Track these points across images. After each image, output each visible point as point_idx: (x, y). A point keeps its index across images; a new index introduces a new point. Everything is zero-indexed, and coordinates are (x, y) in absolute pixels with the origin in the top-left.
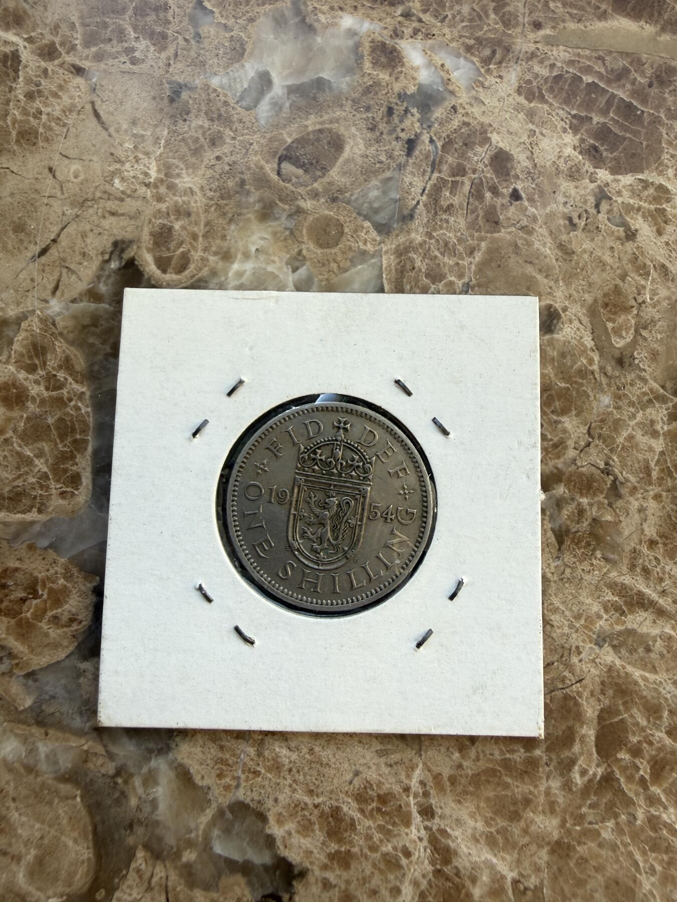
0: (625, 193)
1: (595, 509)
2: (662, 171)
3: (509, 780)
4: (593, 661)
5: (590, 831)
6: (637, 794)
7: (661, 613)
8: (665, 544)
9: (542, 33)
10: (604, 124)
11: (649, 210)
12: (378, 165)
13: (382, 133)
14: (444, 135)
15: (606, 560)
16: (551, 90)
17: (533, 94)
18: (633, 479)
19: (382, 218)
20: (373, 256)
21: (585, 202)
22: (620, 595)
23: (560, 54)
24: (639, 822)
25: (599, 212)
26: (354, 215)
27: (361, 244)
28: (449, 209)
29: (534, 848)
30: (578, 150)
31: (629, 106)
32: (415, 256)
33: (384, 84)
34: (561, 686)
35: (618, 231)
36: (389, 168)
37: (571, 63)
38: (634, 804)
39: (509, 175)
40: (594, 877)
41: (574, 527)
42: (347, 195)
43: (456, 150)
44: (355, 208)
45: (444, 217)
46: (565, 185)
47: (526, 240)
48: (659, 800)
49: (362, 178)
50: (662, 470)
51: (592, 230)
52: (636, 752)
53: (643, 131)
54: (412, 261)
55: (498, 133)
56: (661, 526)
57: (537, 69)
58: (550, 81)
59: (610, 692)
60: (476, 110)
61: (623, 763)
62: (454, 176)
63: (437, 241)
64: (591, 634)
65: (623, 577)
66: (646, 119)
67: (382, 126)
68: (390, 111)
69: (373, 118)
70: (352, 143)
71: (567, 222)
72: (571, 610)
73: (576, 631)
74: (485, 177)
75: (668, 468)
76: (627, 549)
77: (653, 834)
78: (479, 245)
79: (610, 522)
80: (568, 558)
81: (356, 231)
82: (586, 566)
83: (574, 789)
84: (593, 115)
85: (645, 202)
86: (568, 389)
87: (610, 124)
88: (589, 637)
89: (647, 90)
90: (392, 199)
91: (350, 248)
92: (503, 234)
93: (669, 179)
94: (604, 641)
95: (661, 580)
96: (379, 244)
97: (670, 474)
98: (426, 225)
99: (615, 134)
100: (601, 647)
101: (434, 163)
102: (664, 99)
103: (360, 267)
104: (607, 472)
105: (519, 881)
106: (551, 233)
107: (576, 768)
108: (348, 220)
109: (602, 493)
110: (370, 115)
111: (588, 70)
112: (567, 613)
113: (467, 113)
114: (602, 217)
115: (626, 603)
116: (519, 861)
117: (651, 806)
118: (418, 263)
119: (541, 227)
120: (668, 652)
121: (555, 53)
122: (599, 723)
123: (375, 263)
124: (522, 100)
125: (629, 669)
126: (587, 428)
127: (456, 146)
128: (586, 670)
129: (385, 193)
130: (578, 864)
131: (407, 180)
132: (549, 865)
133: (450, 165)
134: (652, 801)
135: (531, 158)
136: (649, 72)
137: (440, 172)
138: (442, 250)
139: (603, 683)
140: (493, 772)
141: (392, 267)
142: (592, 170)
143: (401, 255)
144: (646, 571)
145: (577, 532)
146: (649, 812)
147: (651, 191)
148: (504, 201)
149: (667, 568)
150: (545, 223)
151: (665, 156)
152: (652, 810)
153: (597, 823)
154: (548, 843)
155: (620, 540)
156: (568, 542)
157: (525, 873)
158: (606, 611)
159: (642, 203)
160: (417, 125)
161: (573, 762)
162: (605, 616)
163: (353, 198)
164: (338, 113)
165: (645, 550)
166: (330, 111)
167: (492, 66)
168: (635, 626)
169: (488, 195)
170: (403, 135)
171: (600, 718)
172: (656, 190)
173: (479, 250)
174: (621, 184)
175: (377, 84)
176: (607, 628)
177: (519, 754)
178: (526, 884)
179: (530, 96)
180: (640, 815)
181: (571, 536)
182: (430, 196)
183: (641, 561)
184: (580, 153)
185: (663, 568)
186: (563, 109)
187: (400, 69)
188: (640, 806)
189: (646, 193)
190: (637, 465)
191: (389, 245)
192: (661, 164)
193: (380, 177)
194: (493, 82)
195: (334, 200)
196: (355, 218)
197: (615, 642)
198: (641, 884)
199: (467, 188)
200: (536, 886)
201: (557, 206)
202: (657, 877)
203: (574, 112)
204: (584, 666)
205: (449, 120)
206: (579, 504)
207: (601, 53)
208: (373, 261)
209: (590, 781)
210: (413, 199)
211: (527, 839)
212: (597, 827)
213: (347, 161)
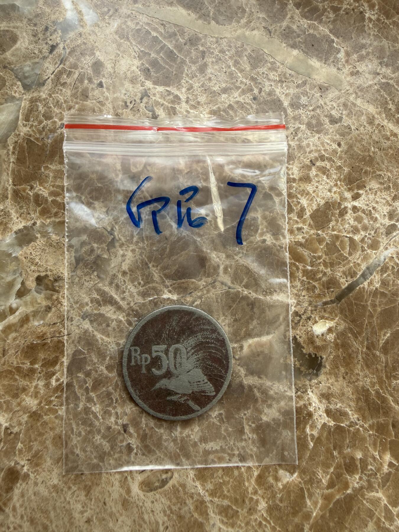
0: (158, 95)
1: (100, 250)
2: (179, 88)
3: (17, 377)
4: (78, 326)
5: (53, 409)
6: (82, 395)
7: (119, 308)
8: (131, 275)
9: (136, 5)
10: (156, 59)
11: (167, 107)
12: (32, 55)
13: (39, 39)
14: (71, 47)
15: (99, 277)
16: (134, 35)
17: (123, 35)
18: (123, 239)
19: (28, 81)
20: (18, 100)
21: (136, 95)
22: (101, 295)
23: (143, 19)
24: (79, 409)
25: (141, 102)
26: (13, 77)
27: (13, 92)
28: (64, 84)
29: (21, 413)
30: (139, 68)
31: (172, 52)
32: (40, 105)
33: (47, 14)
34: (58, 335)
35: (149, 114)
36: (38, 57)
37: (148, 24)
38: (79, 400)
39: (99, 73)
40: (49, 433)
41: (87, 258)
42: (12, 66)
43: (76, 55)
44: (15, 74)
45: (60, 88)
46: (128, 85)
47: (100, 108)
48: (93, 399)
49: (22, 59)
50: (139, 238)
51: (135, 110)
52: (88, 374)
53: (176, 66)
54: (37, 106)
55: (100, 52)
56: (131, 265)
57: (129, 23)
58: (134, 31)
59: (83, 343)
60: (92, 38)
61: (79, 379)
62: (71, 68)
63: (53, 99)
64: (81, 312)
65: (105, 287)
66: (179, 60)
67: (40, 36)
68: (47, 29)
69: (37, 30)
70: (22, 41)
71: (123, 104)
72: (73, 298)
73: (73, 310)
74: (87, 72)
75: (143, 237)
76: (111, 273)
77: (85, 417)
78: (74, 106)
79: (106, 259)
80: (79, 272)
81: (12, 85)
82: (87, 278)
83: (51, 387)
84: (152, 53)
85: (167, 102)
86: (102, 187)
87: (159, 60)
88: (80, 313)
89: (183, 46)
90: (35, 73)
91: (7, 93)
92: (89, 103)
93: (182, 93)
94: (87, 317)
95: (124, 292)
96: (23, 94)
97: (143, 240)
98: (50, 90)
99: (161, 65)
100: (84, 320)
101: (62, 59)
102: (191, 52)
103: (9, 104)
104: (111, 233)
105: (9, 428)
106: (114, 107)
107: (55, 377)
108: (9, 79)
109: (105, 243)
110: (35, 28)
111: (155, 29)
112: (71, 300)
113: (86, 38)
114: (143, 105)
115: (103, 300)
116: (11, 419)
117: (88, 402)
118: (40, 108)
119: (109, 103)
120: (118, 328)
121: (141, 17)
122: (73, 357)
123: (17, 104)
124: (117, 37)
125: (96, 333)
126: (106, 209)
127: (76, 53)
128: (73, 330)
129: (33, 69)
130: (41, 425)
131: (46, 65)
132: (27, 423)
133: (70, 62)
134: (89, 400)
135: (114, 68)
136: (186, 38)
137: (64, 65)
138: (55, 104)
139: (80, 338)
140: (10, 372)
141: (27, 108)
142: (143, 80)
143: (33, 102)
144: (117, 287)
145: (87, 260)
146: (86, 405)
147: (171, 97)
148: (94, 87)
149: (129, 287)
150: (112, 102)
151: (184, 81)
152: (88, 404)
153: (57, 406)
154: (29, 412)
155: (109, 269)
156: (81, 264)
157: (13, 425)
158: (92, 302)
159: (165, 102)
160: (59, 39)
161: (54, 374)
162: (90, 305)
163: (15, 68)
164: (19, 24)
165: (120, 276)
166: (14, 22)
167: (106, 17)
168: (104, 313)
169: (86, 81)
170: (50, 43)
171: (74, 355)
172: (174, 97)
173: (74, 108)
174: (157, 90)
175: (43, 13)
176: (90, 311)
177: (26, 365)
178: (12, 430)
179: (122, 36)
180: (81, 406)
181: (84, 261)
182: (55, 76)
183: (116, 281)
184: (140, 70)
185: (126, 287)
186: (137, 47)
187: (57, 9)
188: (82, 401)
189: (168, 98)
190: (127, 233)
191: (28, 96)
192: (180, 85)
193: (32, 61)
194: (104, 25)
195: (5, 67)
196: (13, 79)
197: (92, 319)
198: (72, 440)
199: (76, 76)
200: (17, 433)
201: (121, 95)
202: (81, 438)
203: (143, 49)
204: (72, 328)
205: (76, 40)
206: (92, 247)
207: (164, 22)
208: (17, 102)
209: (60, 385)
210: (46, 76)
211: (18, 408)
212: (57, 408)
213: (17, 49)
